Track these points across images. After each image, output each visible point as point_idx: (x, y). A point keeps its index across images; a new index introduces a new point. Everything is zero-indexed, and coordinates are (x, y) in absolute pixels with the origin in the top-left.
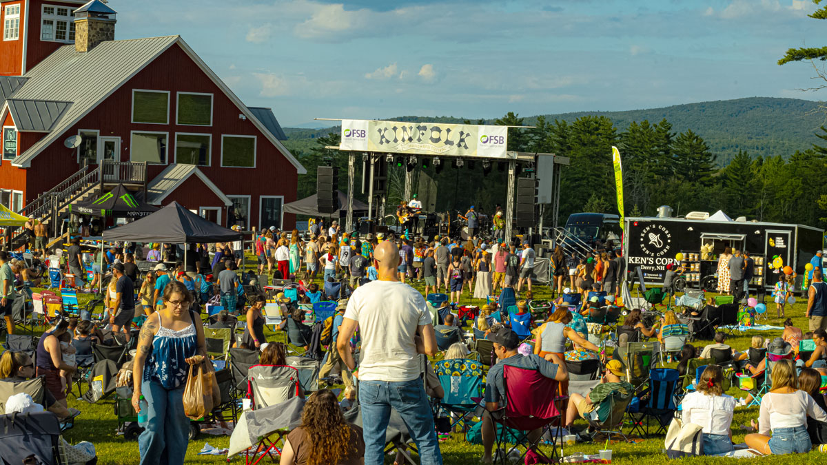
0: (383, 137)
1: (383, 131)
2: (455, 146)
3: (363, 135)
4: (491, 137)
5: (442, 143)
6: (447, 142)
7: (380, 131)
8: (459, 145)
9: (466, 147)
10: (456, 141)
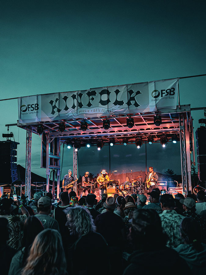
0: (54, 107)
1: (54, 102)
2: (125, 105)
3: (36, 108)
4: (162, 91)
5: (111, 104)
6: (117, 103)
7: (51, 102)
8: (129, 104)
9: (136, 105)
10: (125, 101)
